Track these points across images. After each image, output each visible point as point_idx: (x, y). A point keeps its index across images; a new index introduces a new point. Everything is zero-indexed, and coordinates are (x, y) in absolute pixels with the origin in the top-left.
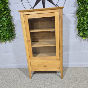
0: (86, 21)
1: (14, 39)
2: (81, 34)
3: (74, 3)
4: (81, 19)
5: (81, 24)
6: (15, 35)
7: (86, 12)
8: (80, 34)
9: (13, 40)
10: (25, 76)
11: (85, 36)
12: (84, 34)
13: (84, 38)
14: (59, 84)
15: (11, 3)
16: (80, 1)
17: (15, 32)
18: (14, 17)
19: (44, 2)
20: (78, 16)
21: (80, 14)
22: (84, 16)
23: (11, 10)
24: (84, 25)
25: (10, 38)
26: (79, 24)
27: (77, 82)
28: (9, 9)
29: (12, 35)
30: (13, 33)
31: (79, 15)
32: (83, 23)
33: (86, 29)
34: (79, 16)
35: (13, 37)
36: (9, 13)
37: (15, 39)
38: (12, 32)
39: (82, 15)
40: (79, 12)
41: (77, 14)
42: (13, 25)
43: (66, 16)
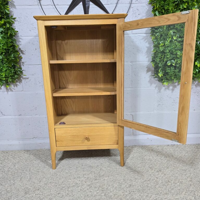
0: (169, 48)
1: (18, 83)
2: (160, 75)
3: (147, 12)
4: (159, 44)
5: (160, 55)
6: (22, 72)
7: (169, 30)
8: (158, 75)
9: (16, 85)
10: (42, 164)
11: (167, 79)
12: (165, 74)
13: (165, 84)
14: (117, 176)
15: (15, 4)
16: (157, 10)
17: (22, 67)
18: (20, 34)
19: (87, 6)
20: (153, 37)
21: (158, 34)
22: (165, 39)
23: (14, 19)
24: (165, 56)
25: (10, 80)
26: (155, 54)
27: (153, 171)
28: (12, 16)
29: (15, 73)
30: (16, 69)
31: (156, 35)
32: (163, 52)
33: (170, 64)
34: (156, 38)
35: (16, 76)
36: (11, 24)
37: (20, 81)
38: (14, 67)
39: (161, 35)
40: (156, 31)
41: (152, 35)
42: (17, 51)
43: (130, 37)
